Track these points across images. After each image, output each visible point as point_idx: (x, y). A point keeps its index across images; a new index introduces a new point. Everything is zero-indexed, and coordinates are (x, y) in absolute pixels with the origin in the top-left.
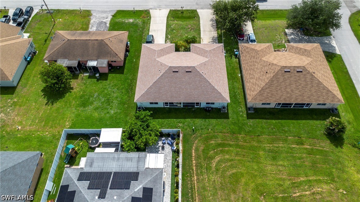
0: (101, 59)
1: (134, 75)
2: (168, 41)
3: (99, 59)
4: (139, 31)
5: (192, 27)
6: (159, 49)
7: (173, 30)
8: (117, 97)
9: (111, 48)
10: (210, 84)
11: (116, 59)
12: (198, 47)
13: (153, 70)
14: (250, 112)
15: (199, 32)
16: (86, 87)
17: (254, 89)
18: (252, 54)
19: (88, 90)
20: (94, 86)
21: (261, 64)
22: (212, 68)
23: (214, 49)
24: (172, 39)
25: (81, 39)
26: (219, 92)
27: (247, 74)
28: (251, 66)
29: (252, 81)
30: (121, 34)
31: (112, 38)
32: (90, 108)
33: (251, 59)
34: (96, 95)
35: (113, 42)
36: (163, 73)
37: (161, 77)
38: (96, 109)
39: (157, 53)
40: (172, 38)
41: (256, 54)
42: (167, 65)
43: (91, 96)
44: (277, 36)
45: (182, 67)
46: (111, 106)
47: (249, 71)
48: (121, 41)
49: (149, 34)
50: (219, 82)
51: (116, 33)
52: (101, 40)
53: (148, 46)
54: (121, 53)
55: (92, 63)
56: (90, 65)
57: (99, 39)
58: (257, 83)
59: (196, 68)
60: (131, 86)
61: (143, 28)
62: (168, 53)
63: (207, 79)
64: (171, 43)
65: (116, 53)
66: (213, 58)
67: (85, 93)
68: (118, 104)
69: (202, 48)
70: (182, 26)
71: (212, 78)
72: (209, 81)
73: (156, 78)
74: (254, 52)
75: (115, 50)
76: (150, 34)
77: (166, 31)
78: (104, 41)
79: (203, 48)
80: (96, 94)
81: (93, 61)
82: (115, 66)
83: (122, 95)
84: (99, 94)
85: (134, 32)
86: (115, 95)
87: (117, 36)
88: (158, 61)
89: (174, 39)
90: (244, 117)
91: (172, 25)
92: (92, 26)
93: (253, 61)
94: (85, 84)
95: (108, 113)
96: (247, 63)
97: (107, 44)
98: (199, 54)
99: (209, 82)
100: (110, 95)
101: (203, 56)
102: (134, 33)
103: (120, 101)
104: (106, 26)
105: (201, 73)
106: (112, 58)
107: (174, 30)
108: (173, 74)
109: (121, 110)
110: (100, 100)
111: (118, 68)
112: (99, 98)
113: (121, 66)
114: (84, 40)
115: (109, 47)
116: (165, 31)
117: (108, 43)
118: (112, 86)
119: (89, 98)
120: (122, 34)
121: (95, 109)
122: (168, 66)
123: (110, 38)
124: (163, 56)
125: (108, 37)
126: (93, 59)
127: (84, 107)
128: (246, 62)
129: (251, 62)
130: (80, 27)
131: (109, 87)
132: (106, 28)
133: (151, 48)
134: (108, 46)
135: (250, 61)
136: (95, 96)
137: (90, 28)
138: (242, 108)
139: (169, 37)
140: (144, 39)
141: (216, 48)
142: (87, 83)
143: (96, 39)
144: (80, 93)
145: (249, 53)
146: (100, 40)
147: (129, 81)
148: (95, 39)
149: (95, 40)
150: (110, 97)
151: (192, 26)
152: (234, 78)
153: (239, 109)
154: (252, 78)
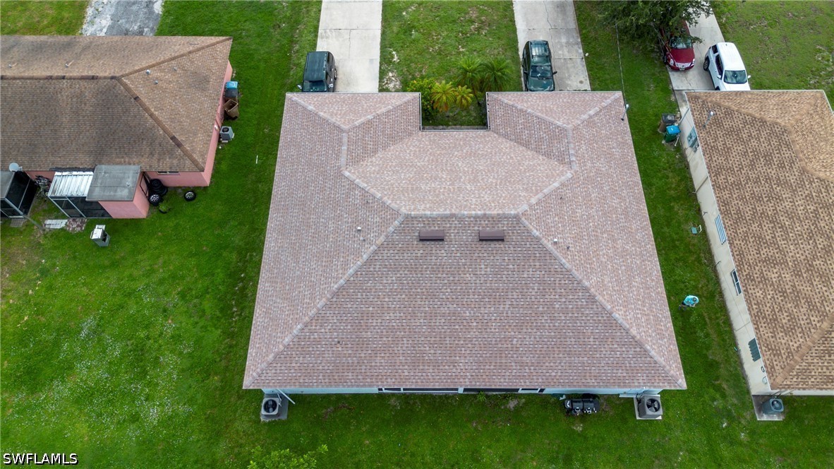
0: (109, 163)
1: (254, 230)
2: (390, 74)
3: (101, 163)
4: (276, 34)
5: (483, 18)
6: (357, 123)
7: (408, 29)
8: (176, 338)
9: (151, 115)
10: (592, 299)
11: (175, 162)
12: (521, 110)
13: (331, 226)
14: (765, 418)
15: (512, 36)
16: (50, 288)
17: (792, 318)
18: (754, 143)
19: (58, 303)
20: (85, 284)
21: (810, 195)
22: (593, 212)
23: (590, 123)
24: (408, 66)
25: (26, 74)
26: (633, 337)
27: (745, 239)
28: (759, 199)
29: (773, 276)
30: (199, 50)
31: (162, 71)
32: (57, 396)
33: (752, 166)
34: (89, 329)
35: (165, 85)
36: (373, 248)
37: (365, 264)
38: (84, 398)
39: (345, 140)
40: (407, 61)
41: (774, 142)
42: (394, 206)
43: (66, 332)
44: (820, 51)
45: (461, 219)
46: (149, 384)
47: (755, 227)
48: (200, 82)
49: (315, 45)
50: (630, 286)
51: (180, 44)
52: (112, 78)
53: (311, 107)
54: (195, 134)
55: (73, 184)
56: (65, 193)
57: (101, 74)
58: (805, 288)
59: (527, 223)
60: (242, 280)
61: (294, 23)
62: (394, 138)
63: (578, 274)
64: (405, 87)
65: (173, 138)
66: (589, 164)
67: (43, 314)
68: (183, 370)
69: (538, 118)
70: (442, 14)
71: (595, 265)
72: (587, 284)
73: (345, 266)
74: (764, 134)
75: (172, 121)
76: (321, 46)
77: (383, 34)
78: (125, 85)
79: (544, 116)
80: (89, 323)
81: (75, 173)
82: (176, 188)
83: (201, 324)
84: (101, 318)
85: (259, 36)
86: (170, 326)
87: (184, 61)
88: (352, 182)
89: (413, 65)
90: (741, 444)
91: (405, 9)
92: (98, 13)
93: (768, 179)
94: (44, 273)
95: (135, 418)
96: (738, 185)
97: (136, 98)
98: (527, 145)
99: (586, 289)
100: (147, 327)
101: (548, 155)
102: (258, 40)
103: (190, 355)
104: (151, 12)
105: (550, 246)
106: (159, 160)
107: (414, 27)
108: (421, 250)
109: (191, 401)
110: (104, 352)
111: (189, 195)
112: (99, 340)
113: (199, 188)
114: (38, 79)
115: (147, 110)
116: (378, 33)
117: (141, 91)
118: (161, 282)
119: (57, 344)
120: (203, 48)
121: (77, 401)
122: (398, 213)
123: (149, 67)
124: (375, 151)
125: (144, 64)
126: (76, 165)
127: (33, 391)
128: (731, 179)
129: (757, 181)
130: (50, 18)
131: (148, 285)
132: (148, 18)
133: (322, 114)
134: (142, 105)
135: (753, 175)
136: (83, 334)
137: (89, 19)
138: (724, 396)
139: (396, 59)
140: (297, 65)
141: (596, 114)
142: (54, 266)
143: (90, 73)
144: (21, 318)
145: (740, 139)
146: (105, 78)
147: (234, 256)
148: (85, 74)
149: (83, 78)
150: (148, 338)
151: (482, 12)
152: (673, 241)
153: (714, 399)
154: (770, 262)
